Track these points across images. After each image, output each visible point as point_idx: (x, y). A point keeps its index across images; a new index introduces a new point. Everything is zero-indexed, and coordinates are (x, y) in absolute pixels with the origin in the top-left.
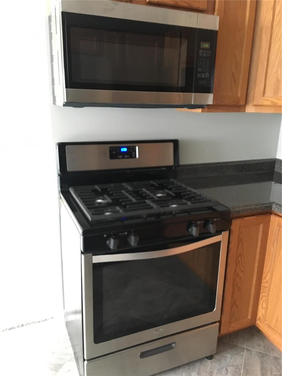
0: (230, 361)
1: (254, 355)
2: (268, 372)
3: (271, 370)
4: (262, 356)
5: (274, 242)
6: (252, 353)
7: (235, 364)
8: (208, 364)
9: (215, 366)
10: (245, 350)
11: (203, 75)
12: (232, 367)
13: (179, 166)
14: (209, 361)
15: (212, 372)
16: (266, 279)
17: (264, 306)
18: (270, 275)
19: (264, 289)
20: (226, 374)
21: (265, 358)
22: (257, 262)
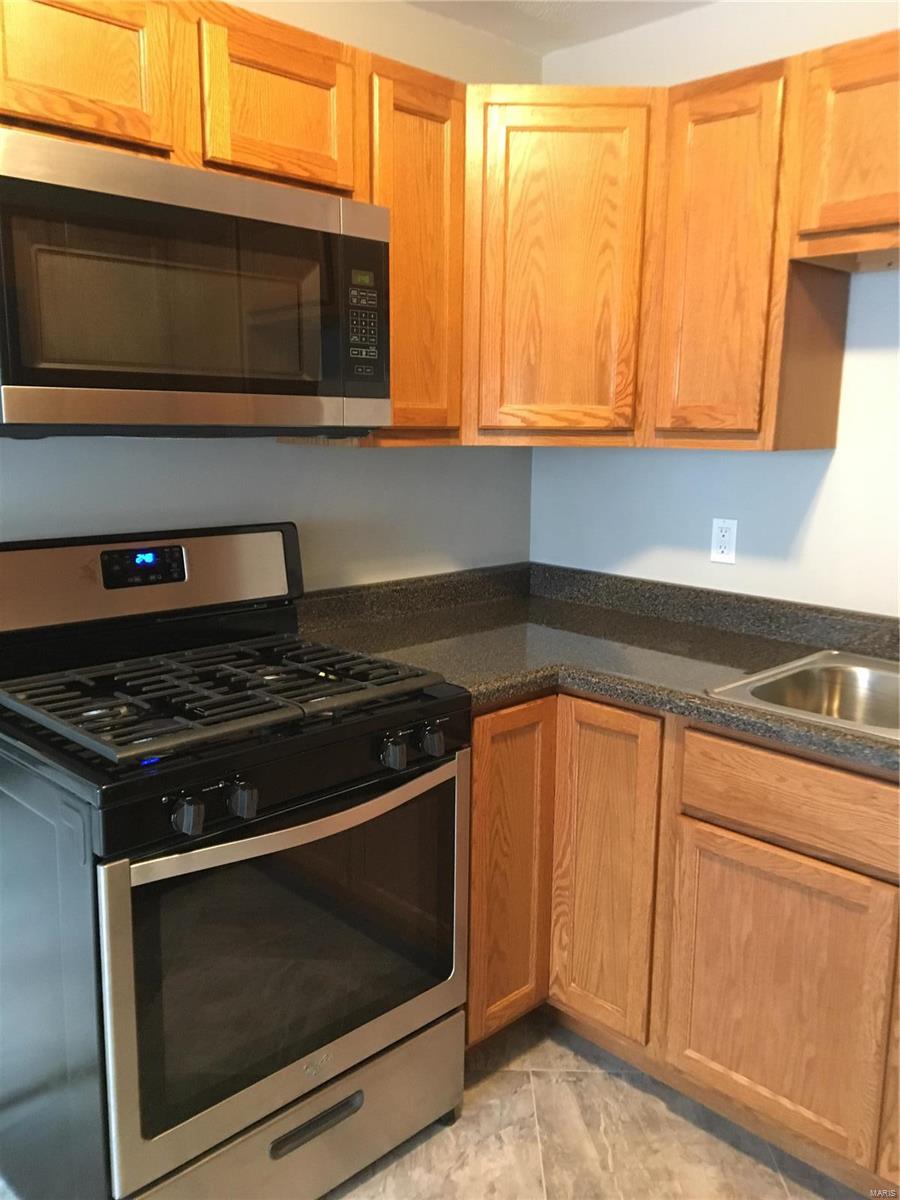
0: (501, 1114)
1: (557, 1081)
2: (599, 1114)
3: (606, 1106)
4: (575, 1079)
5: (571, 763)
6: (550, 1081)
7: (515, 1118)
8: (448, 1137)
9: (466, 1137)
10: (532, 1078)
11: (364, 353)
12: (510, 1128)
13: (302, 595)
14: (448, 1130)
15: (462, 1154)
16: (561, 867)
17: (566, 939)
18: (572, 853)
19: (560, 895)
20: (501, 1148)
21: (584, 1084)
22: (538, 823)
